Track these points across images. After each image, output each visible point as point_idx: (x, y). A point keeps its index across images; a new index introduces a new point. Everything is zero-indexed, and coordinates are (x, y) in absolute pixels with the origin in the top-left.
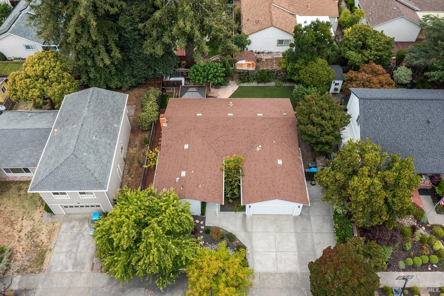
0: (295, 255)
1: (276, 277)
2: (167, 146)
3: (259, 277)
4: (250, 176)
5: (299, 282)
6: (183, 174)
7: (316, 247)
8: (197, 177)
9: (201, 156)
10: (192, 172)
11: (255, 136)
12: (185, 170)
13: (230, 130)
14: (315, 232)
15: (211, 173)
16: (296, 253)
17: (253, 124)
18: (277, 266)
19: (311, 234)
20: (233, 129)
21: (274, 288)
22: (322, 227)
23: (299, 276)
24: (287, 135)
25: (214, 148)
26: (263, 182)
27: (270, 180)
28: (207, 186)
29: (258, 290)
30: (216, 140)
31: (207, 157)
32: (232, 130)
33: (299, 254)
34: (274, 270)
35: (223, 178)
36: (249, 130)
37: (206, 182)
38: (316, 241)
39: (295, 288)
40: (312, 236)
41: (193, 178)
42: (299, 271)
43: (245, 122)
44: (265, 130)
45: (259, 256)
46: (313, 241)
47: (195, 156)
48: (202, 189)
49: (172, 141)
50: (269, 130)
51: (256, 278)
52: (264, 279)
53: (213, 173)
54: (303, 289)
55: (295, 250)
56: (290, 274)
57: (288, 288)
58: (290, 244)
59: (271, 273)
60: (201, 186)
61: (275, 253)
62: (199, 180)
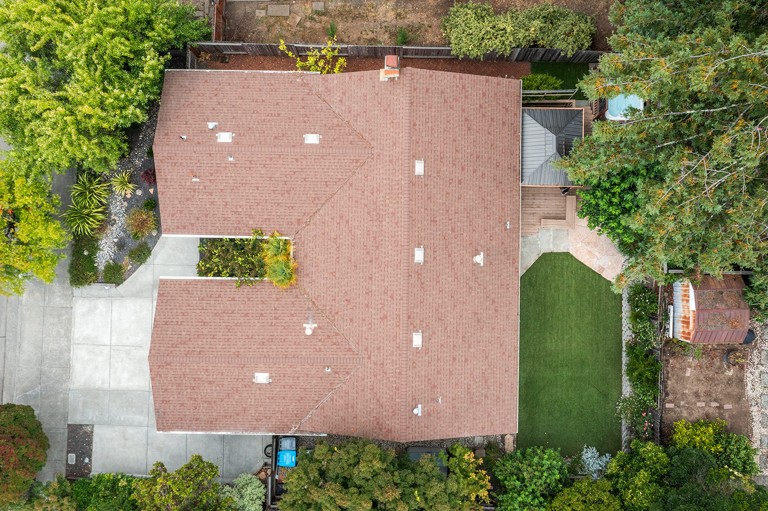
0: (103, 383)
1: (62, 339)
2: (328, 90)
3: (64, 306)
4: (233, 299)
5: (51, 383)
6: (225, 137)
7: (117, 428)
8: (217, 171)
9: (285, 179)
10: (231, 159)
11: (351, 320)
12: (236, 142)
13: (368, 253)
14: (150, 434)
15: (240, 206)
16: (106, 386)
17: (386, 317)
18: (84, 344)
19: (146, 423)
20: (371, 261)
21: (43, 334)
22: (160, 450)
23: (62, 385)
24: (352, 407)
25: (321, 212)
26: (205, 331)
27: (207, 346)
28: (200, 197)
29: (42, 304)
30: (341, 217)
31: (286, 195)
32: (368, 259)
33: (104, 391)
34: (76, 337)
35: (235, 234)
36: (367, 306)
37: (211, 194)
38: (130, 431)
39: (41, 373)
40: (140, 425)
41: (214, 162)
42: (72, 387)
43: (392, 297)
44: (366, 349)
45: (104, 310)
46: (131, 425)
47: (280, 162)
48: (188, 184)
49: (341, 101)
50: (366, 360)
51: (62, 302)
52: (60, 315)
53: (240, 210)
54: (38, 389)
55: (113, 385)
56: (67, 368)
57: (41, 361)
58: (125, 375)
59: (71, 330)
60: (196, 182)
61: (109, 344)
62: (213, 178)
